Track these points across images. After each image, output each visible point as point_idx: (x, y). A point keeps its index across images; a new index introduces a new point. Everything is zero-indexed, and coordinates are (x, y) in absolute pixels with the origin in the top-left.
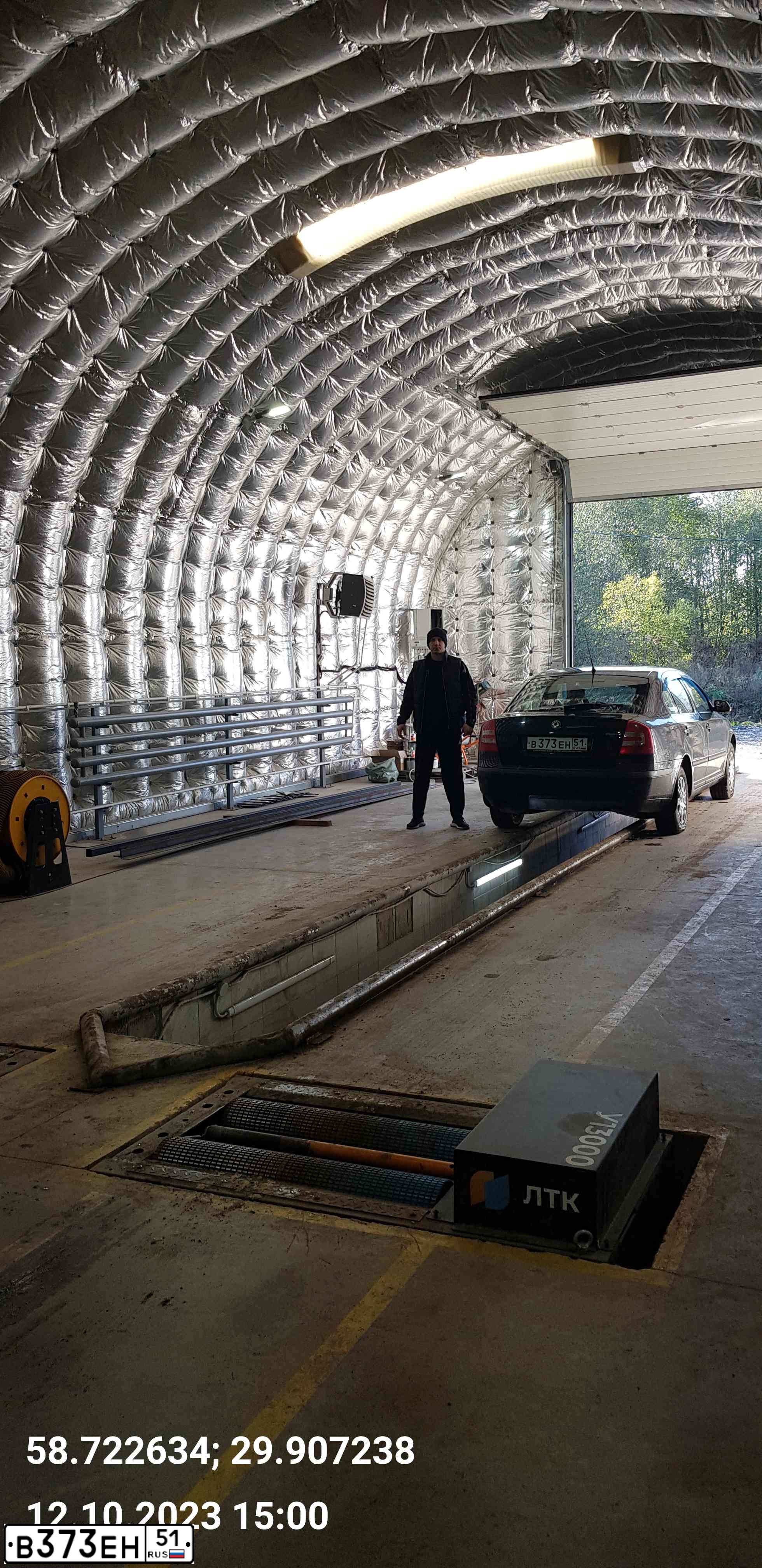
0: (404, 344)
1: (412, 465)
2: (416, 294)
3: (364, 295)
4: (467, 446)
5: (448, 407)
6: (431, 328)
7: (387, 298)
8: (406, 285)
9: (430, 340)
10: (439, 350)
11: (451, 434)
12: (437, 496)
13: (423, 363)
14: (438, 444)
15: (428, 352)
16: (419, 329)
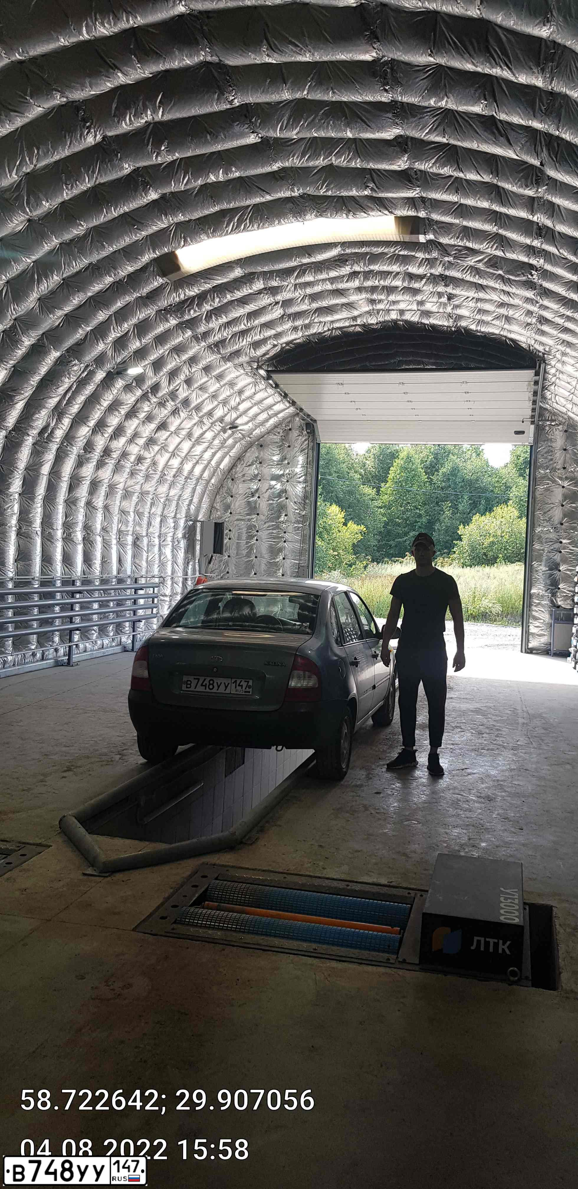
0: (227, 333)
1: (213, 417)
2: (243, 301)
3: (211, 296)
4: (251, 408)
5: (244, 381)
6: (249, 324)
7: (225, 301)
8: (238, 294)
9: (243, 333)
10: (250, 340)
11: (243, 397)
12: (225, 440)
13: (236, 347)
14: (233, 403)
15: (243, 340)
16: (240, 324)
